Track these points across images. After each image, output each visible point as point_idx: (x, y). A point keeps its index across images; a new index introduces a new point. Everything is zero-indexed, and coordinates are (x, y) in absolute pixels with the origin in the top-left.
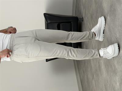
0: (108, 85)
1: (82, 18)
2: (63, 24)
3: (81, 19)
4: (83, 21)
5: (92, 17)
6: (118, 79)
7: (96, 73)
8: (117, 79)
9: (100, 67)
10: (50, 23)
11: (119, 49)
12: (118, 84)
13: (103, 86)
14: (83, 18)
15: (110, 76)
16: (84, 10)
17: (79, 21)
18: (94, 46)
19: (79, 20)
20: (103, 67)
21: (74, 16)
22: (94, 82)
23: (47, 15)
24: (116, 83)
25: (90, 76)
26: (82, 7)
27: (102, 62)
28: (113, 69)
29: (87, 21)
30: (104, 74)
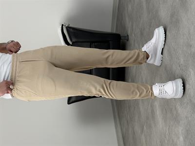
0: (166, 142)
1: (126, 35)
2: (96, 44)
3: (125, 37)
4: (128, 40)
5: (142, 34)
6: (182, 130)
7: (147, 123)
8: (180, 131)
9: (153, 112)
10: (76, 42)
11: (184, 89)
12: (181, 139)
13: (158, 143)
14: (128, 36)
15: (169, 126)
16: (131, 23)
17: (121, 40)
18: (144, 80)
19: (122, 38)
20: (158, 112)
21: (114, 32)
22: (143, 137)
23: (71, 30)
24: (179, 138)
25: (137, 128)
26: (127, 19)
27: (157, 104)
28: (174, 115)
29: (134, 41)
30: (160, 123)
